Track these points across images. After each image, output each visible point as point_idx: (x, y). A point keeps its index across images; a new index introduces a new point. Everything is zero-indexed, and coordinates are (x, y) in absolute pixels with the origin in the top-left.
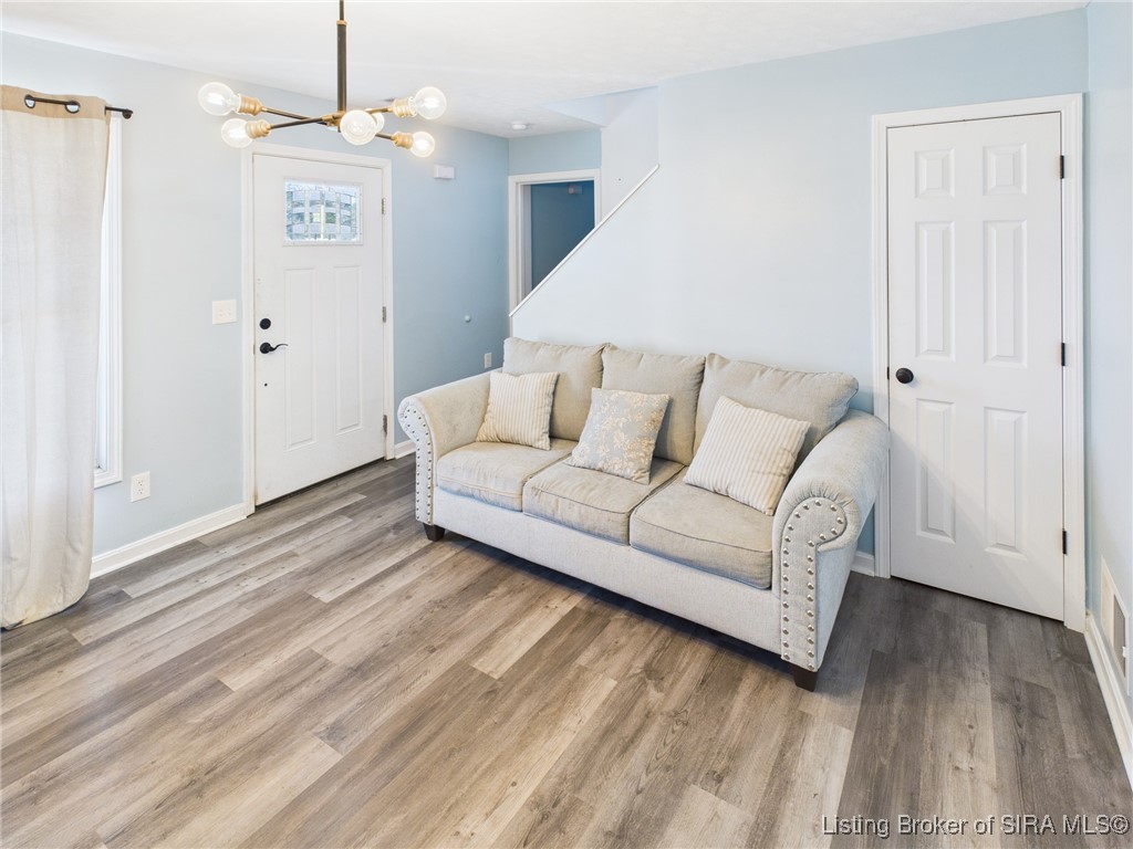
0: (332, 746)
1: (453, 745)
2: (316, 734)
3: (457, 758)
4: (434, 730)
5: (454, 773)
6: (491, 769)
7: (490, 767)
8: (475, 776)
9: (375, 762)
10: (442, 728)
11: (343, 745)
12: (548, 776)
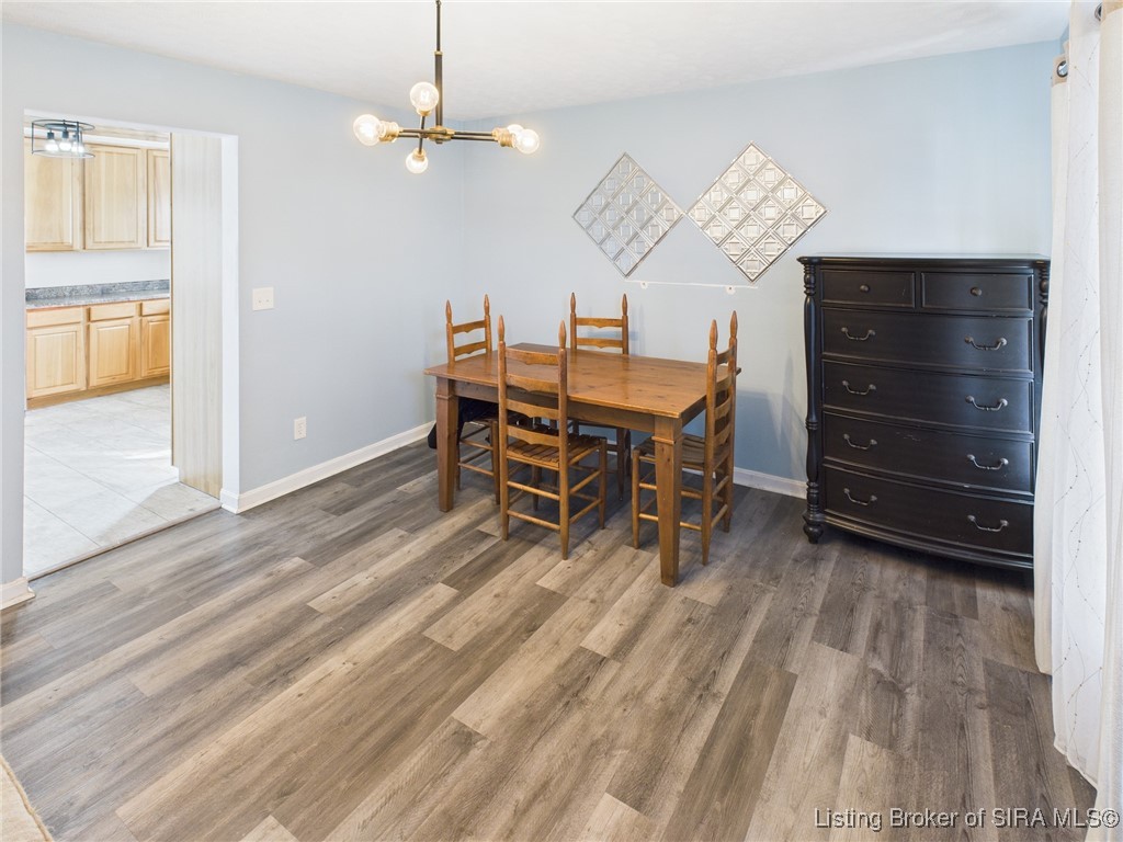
0: (465, 726)
1: (345, 728)
2: (484, 738)
3: (343, 718)
4: (363, 743)
5: (350, 704)
6: (315, 707)
7: (316, 708)
8: (331, 701)
9: (421, 711)
10: (354, 746)
11: (453, 726)
12: (268, 701)
